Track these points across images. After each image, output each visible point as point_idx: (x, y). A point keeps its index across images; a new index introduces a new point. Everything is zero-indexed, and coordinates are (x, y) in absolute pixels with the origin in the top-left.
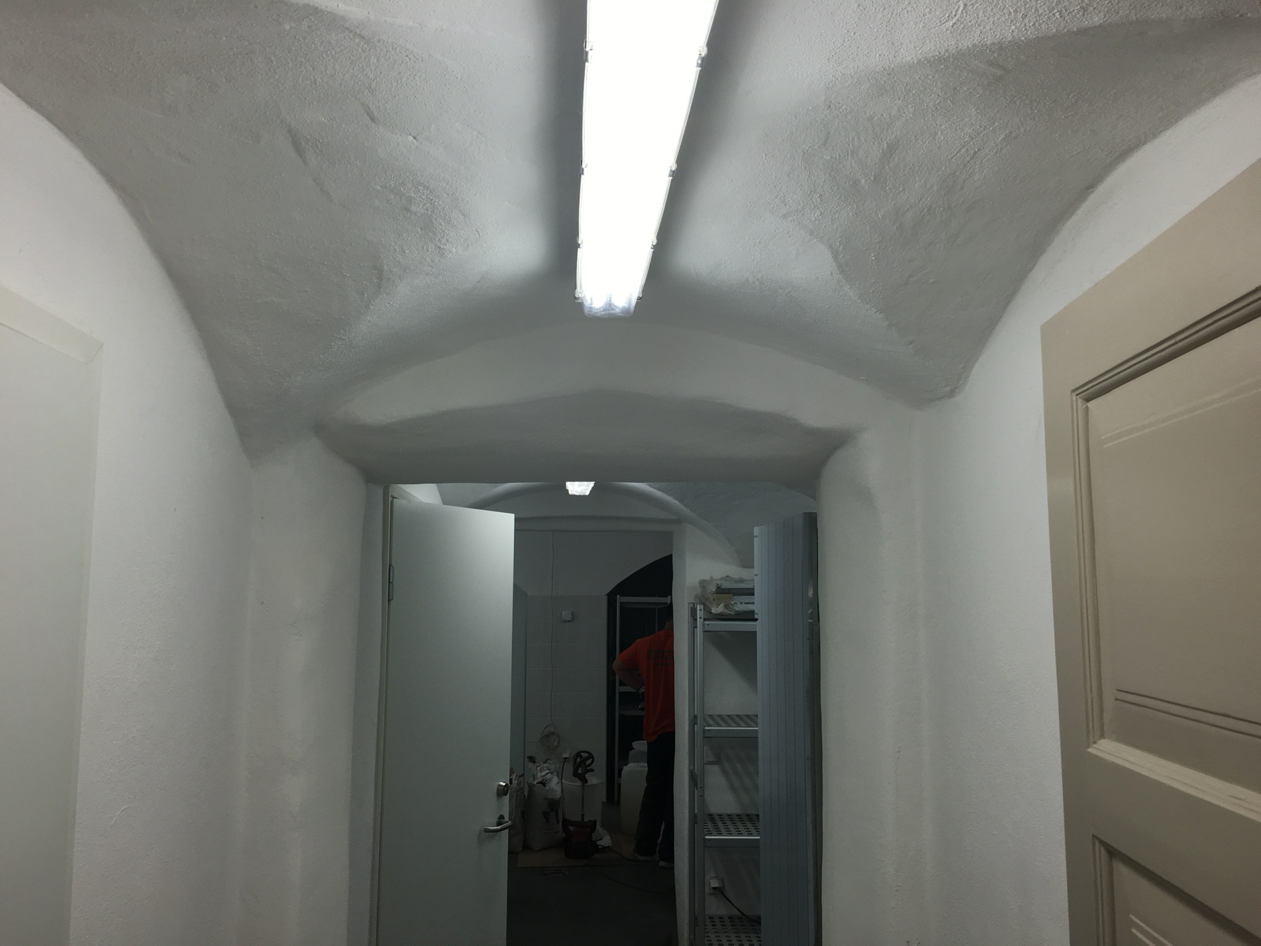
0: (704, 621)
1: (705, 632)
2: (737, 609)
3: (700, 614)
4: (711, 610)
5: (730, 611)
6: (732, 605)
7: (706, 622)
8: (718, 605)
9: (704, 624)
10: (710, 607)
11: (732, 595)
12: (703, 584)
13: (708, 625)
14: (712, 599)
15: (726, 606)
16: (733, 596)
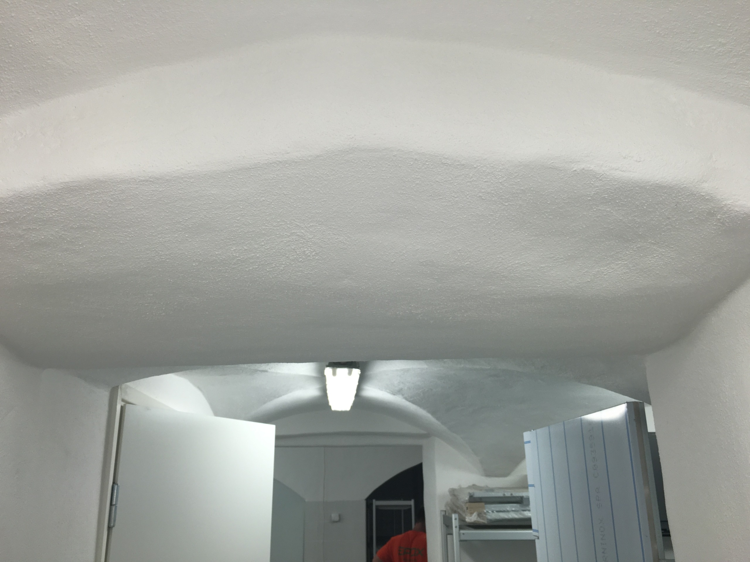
0: (459, 531)
1: (461, 541)
2: (489, 517)
3: (455, 523)
4: (465, 518)
5: (483, 519)
6: (485, 513)
7: (462, 531)
8: (472, 514)
9: (460, 534)
10: (464, 515)
11: (483, 504)
12: (453, 493)
13: (463, 534)
14: (465, 508)
15: (479, 515)
16: (485, 504)
